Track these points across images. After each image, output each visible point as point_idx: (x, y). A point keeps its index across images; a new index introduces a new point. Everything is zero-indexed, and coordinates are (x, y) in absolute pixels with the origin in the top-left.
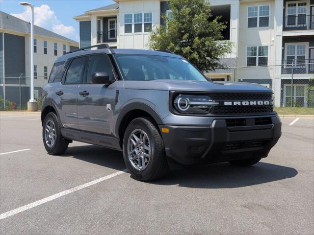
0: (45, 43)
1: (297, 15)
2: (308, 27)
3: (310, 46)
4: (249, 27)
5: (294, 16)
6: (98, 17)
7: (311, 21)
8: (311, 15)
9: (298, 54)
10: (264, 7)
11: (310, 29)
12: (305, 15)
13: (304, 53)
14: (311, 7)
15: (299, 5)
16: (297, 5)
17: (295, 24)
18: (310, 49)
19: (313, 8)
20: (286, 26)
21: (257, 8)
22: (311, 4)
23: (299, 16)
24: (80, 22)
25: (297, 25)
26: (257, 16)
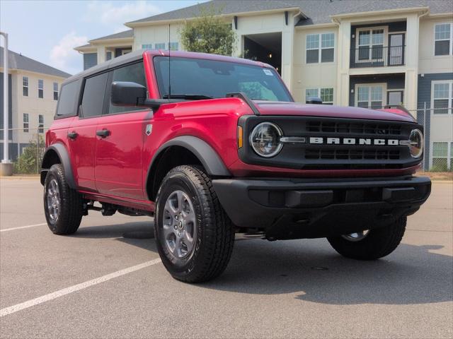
0: (41, 83)
1: (371, 47)
2: (386, 63)
3: (388, 88)
4: (308, 62)
5: (368, 48)
6: (107, 48)
7: (389, 54)
8: (389, 47)
9: (372, 99)
10: (328, 35)
11: (389, 65)
12: (381, 47)
13: (381, 98)
14: (390, 36)
15: (374, 32)
16: (371, 32)
17: (368, 58)
18: (388, 93)
19: (392, 36)
20: (357, 61)
21: (318, 36)
22: (389, 31)
23: (374, 47)
24: (84, 55)
25: (370, 60)
26: (318, 47)
